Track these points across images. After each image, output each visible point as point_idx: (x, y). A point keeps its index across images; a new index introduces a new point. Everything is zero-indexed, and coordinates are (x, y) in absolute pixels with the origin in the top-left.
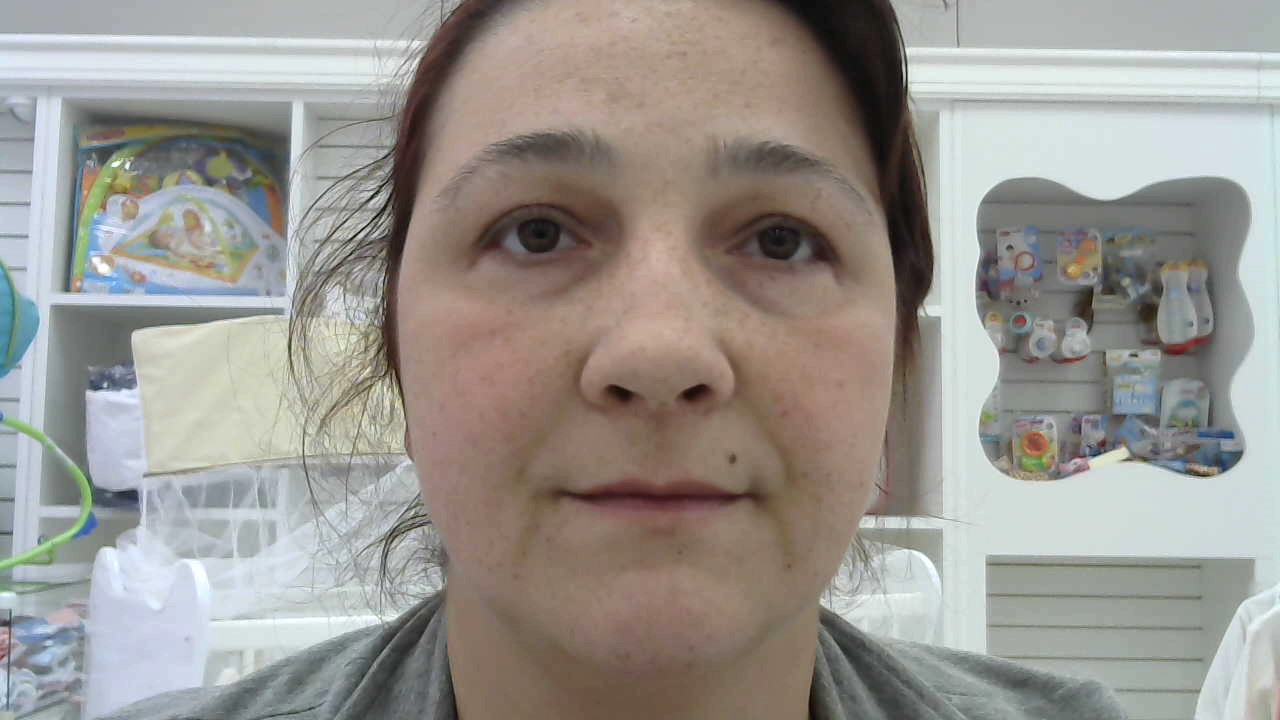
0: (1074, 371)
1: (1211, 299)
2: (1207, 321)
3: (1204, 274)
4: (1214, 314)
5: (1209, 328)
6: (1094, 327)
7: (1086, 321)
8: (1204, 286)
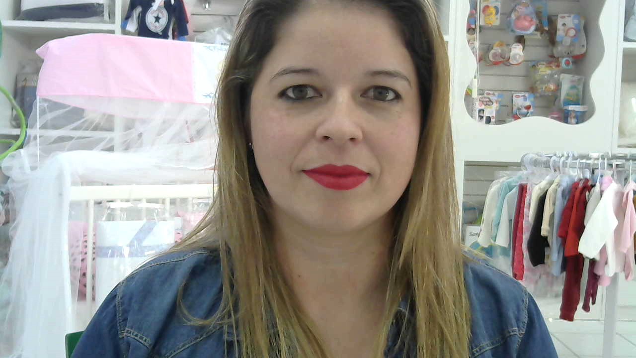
0: (514, 71)
1: (587, 36)
2: (583, 46)
3: (583, 22)
4: (587, 44)
5: (583, 50)
6: (526, 47)
7: (522, 45)
8: (582, 28)
